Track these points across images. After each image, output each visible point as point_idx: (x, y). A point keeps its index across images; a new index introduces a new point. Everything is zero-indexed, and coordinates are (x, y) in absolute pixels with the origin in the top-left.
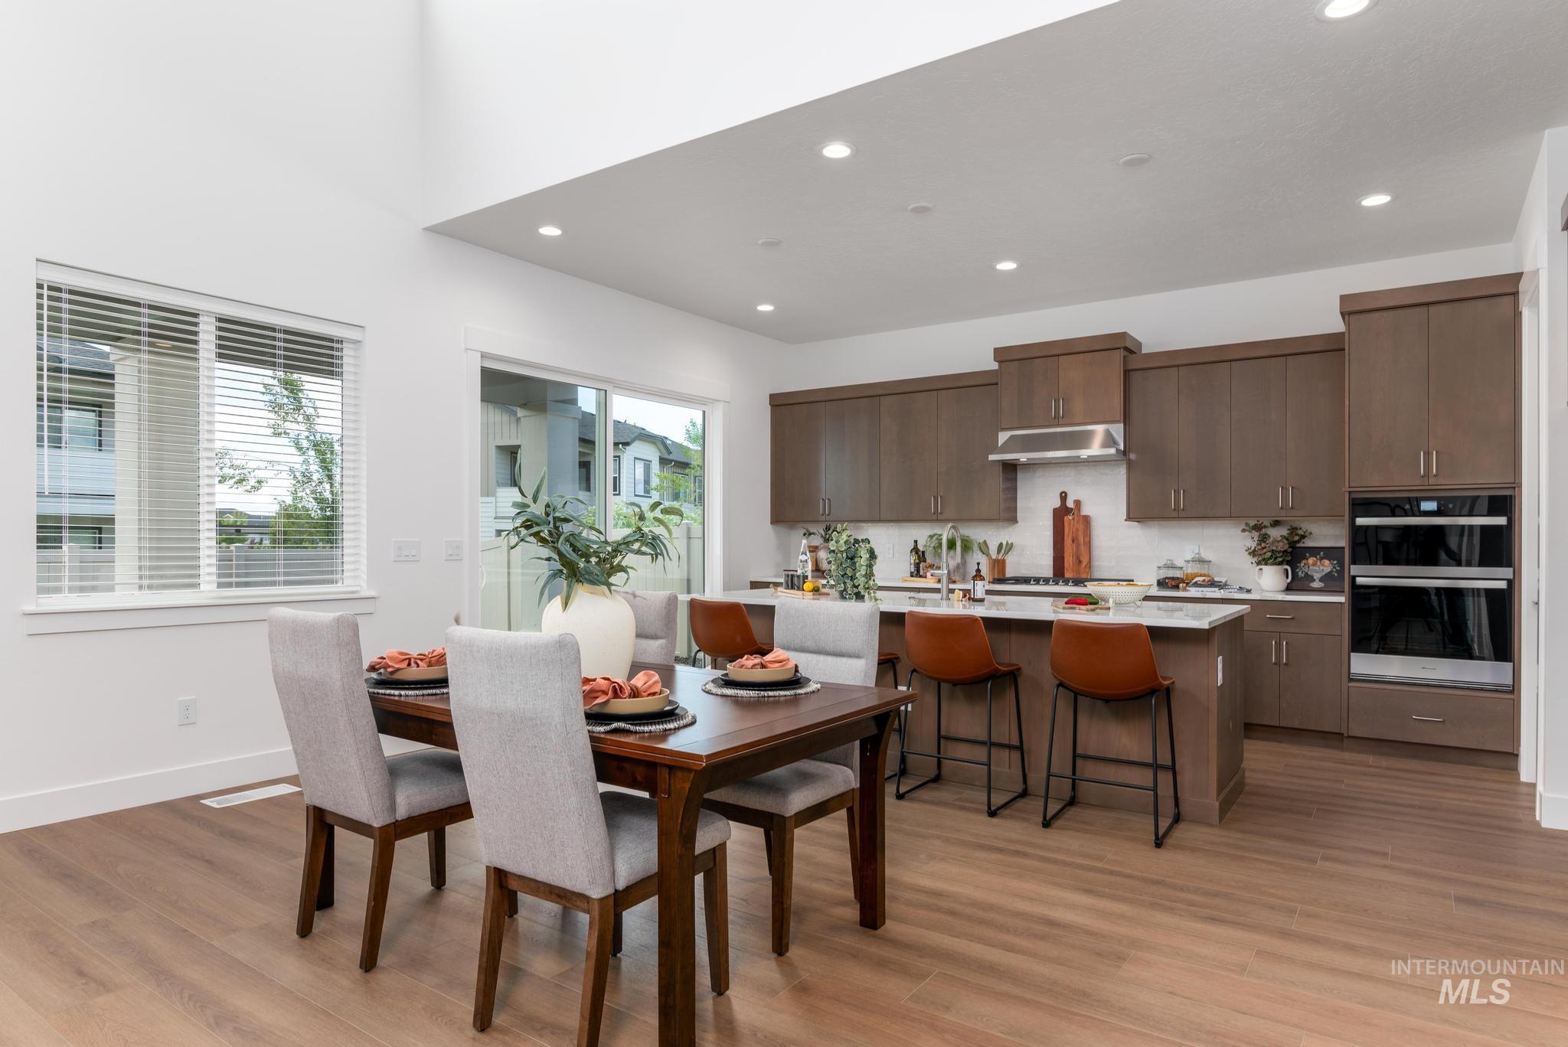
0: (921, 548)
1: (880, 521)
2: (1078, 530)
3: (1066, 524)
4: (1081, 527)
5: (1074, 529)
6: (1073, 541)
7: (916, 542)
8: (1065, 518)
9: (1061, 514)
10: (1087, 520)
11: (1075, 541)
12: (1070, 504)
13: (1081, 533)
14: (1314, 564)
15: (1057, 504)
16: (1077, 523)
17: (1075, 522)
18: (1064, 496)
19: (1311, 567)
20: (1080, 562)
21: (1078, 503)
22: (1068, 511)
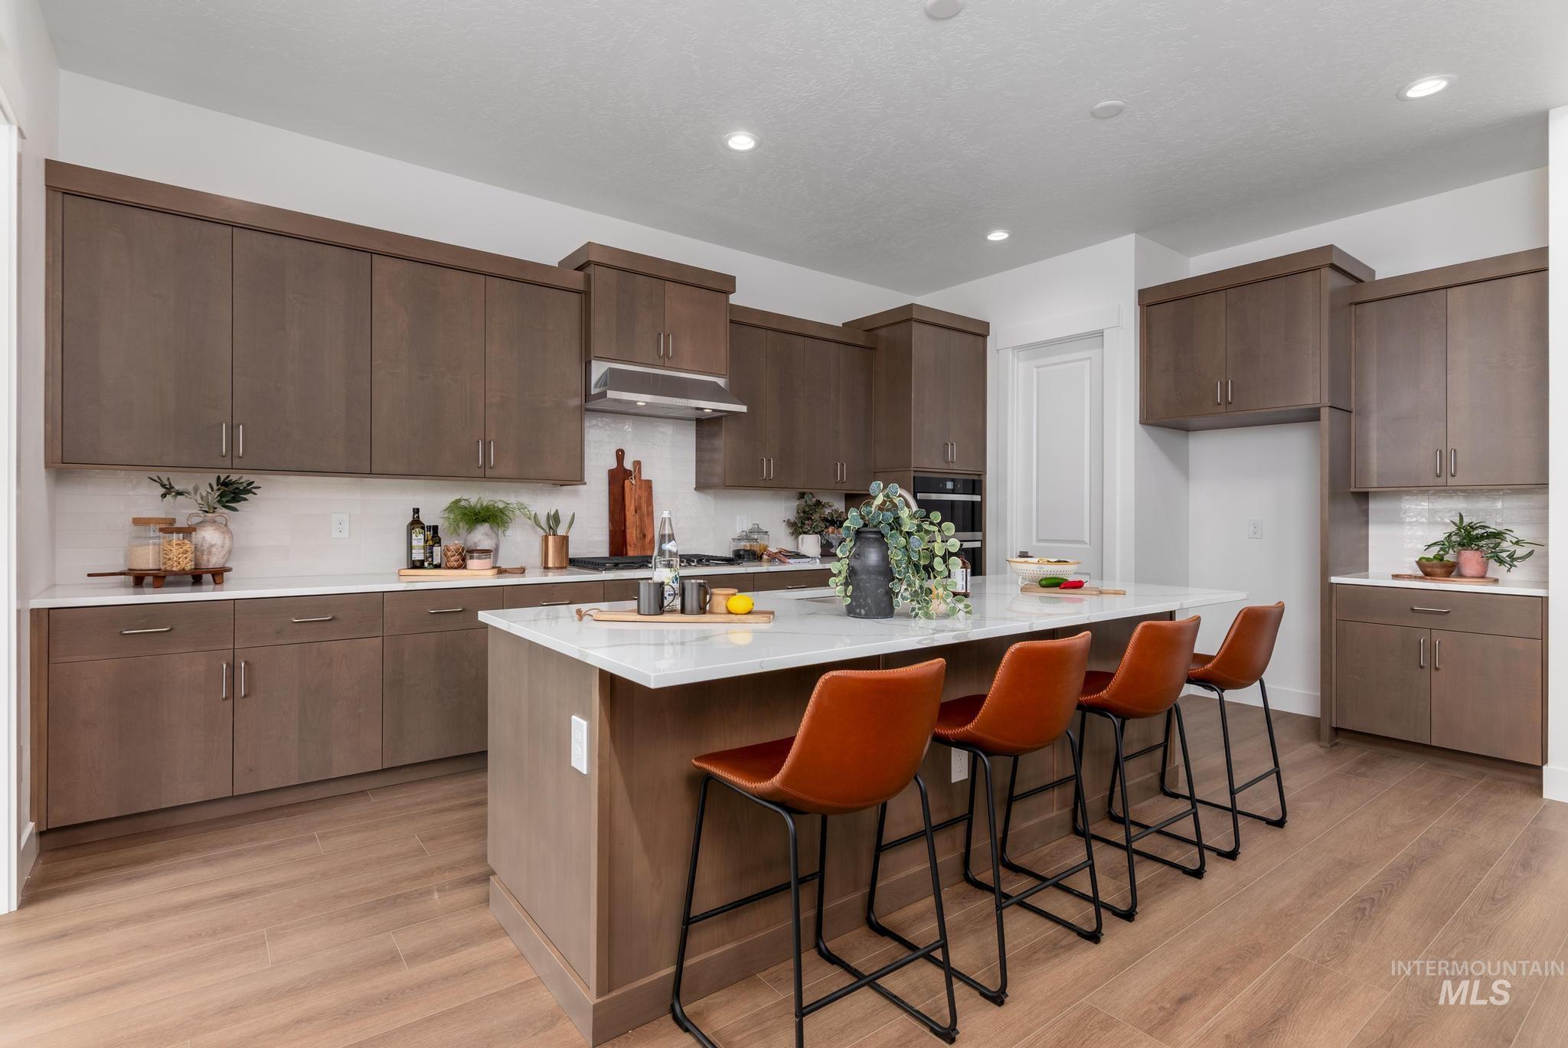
0: (427, 519)
1: (371, 474)
2: (640, 498)
3: (627, 490)
4: (644, 494)
5: (637, 497)
6: (636, 512)
7: (416, 511)
8: (627, 482)
9: (620, 478)
10: (648, 484)
11: (638, 511)
12: (628, 465)
13: (643, 501)
14: (833, 532)
15: (613, 464)
16: (640, 488)
17: (638, 488)
18: (620, 455)
19: (831, 535)
20: (644, 536)
21: (637, 464)
22: (628, 474)
